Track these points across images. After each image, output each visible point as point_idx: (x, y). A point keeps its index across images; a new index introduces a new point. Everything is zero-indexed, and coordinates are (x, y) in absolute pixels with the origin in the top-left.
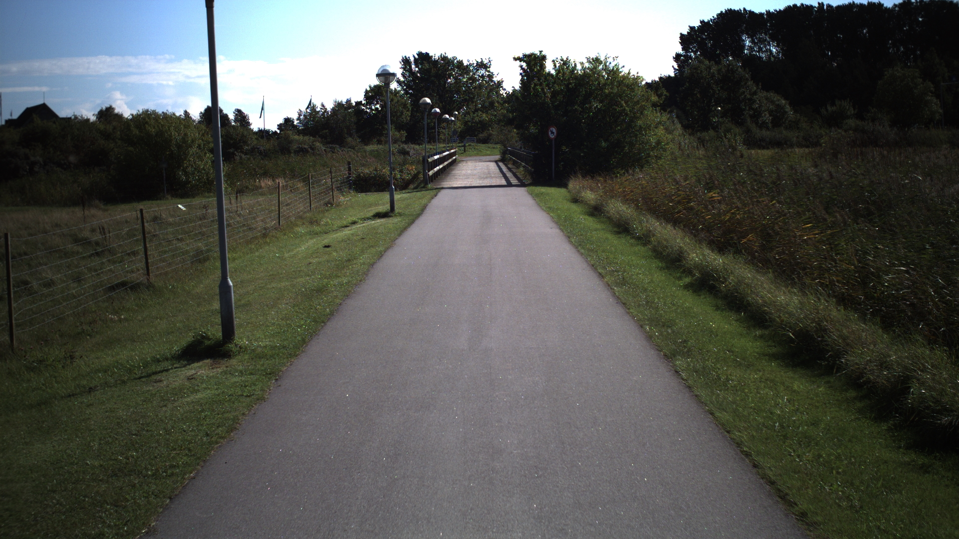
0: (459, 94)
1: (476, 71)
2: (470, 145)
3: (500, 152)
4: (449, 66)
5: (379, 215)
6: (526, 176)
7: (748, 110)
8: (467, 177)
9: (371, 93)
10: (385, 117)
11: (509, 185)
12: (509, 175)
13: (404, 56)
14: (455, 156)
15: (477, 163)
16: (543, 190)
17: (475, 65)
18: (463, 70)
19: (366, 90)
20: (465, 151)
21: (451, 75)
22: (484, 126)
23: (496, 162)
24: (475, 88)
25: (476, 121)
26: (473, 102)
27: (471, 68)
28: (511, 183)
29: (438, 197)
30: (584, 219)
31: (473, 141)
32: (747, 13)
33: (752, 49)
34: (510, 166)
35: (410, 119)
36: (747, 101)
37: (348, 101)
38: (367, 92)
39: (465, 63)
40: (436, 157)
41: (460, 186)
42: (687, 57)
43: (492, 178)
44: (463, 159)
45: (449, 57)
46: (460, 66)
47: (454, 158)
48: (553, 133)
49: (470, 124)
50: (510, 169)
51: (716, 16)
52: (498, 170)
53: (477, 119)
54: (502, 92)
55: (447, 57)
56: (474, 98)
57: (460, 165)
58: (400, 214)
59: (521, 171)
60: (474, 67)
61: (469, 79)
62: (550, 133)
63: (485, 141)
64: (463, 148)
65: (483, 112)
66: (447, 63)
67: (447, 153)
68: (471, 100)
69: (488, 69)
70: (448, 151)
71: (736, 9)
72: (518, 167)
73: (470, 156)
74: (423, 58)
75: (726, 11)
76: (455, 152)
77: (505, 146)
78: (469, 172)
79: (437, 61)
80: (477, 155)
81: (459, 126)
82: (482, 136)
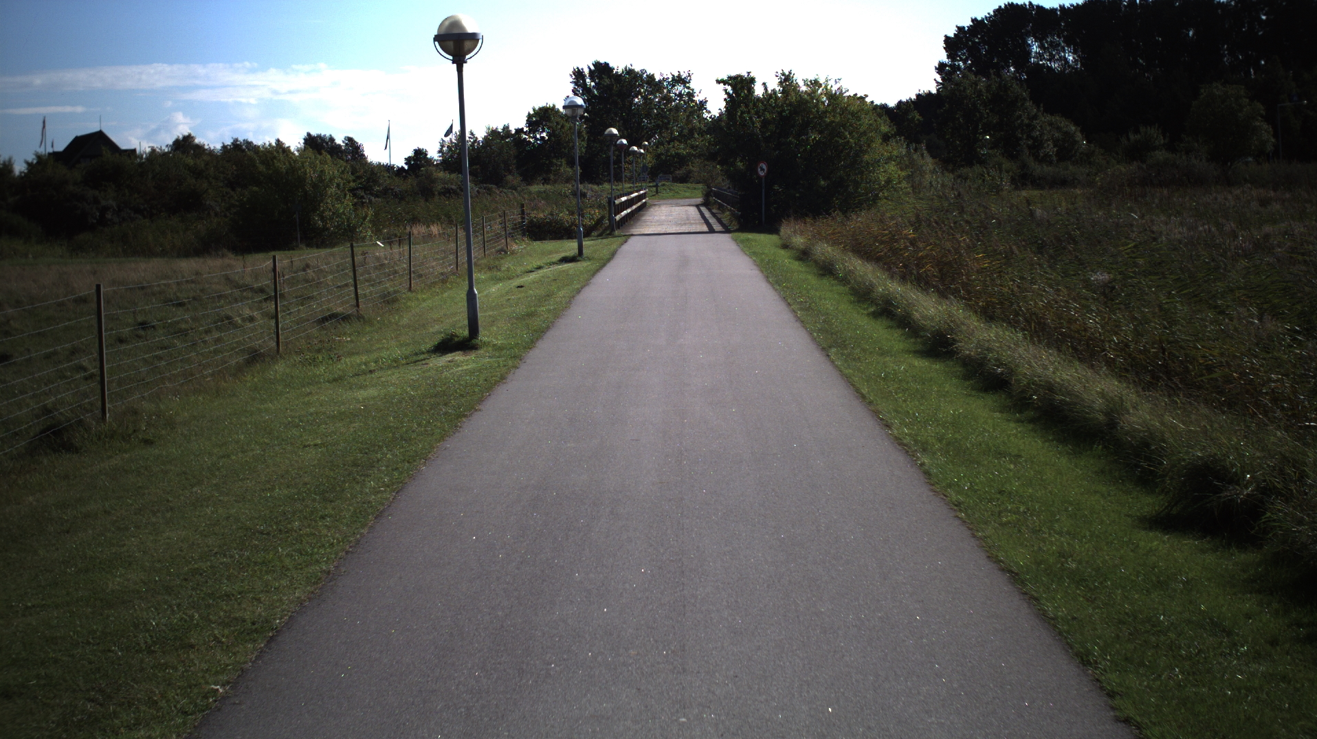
0: (648, 118)
1: (672, 88)
2: (664, 185)
3: (703, 194)
4: (636, 81)
5: (565, 260)
6: (732, 222)
7: (1026, 140)
8: (661, 223)
9: (535, 117)
10: (553, 148)
11: (712, 231)
12: (712, 221)
13: (575, 68)
14: (645, 198)
15: (673, 208)
16: (750, 236)
17: (670, 80)
18: (655, 86)
19: (529, 114)
20: (657, 192)
21: (639, 93)
22: (682, 160)
23: (697, 206)
24: (670, 110)
25: (671, 154)
26: (667, 129)
27: (665, 84)
28: (714, 229)
29: (628, 243)
30: (789, 263)
31: (668, 180)
32: (1034, 9)
33: (1040, 56)
34: (714, 211)
35: (586, 151)
36: (1025, 128)
37: (506, 128)
38: (530, 116)
39: (657, 78)
40: (624, 199)
41: (652, 232)
42: (955, 68)
43: (691, 224)
44: (657, 203)
45: (636, 70)
46: (651, 81)
47: (644, 201)
48: (763, 169)
49: (663, 157)
50: (714, 215)
51: (992, 13)
52: (699, 216)
53: (673, 152)
54: (706, 115)
55: (633, 70)
56: (669, 123)
57: (652, 209)
58: (589, 259)
59: (725, 218)
60: (669, 82)
61: (662, 99)
62: (759, 170)
63: (683, 180)
64: (655, 189)
65: (680, 142)
66: (634, 78)
67: (636, 194)
68: (666, 126)
69: (688, 85)
70: (637, 192)
71: (1019, 3)
72: (723, 212)
73: (664, 199)
74: (601, 70)
75: (1005, 5)
76: (645, 193)
77: (709, 187)
78: (663, 218)
79: (621, 75)
80: (673, 197)
81: (650, 161)
82: (679, 173)
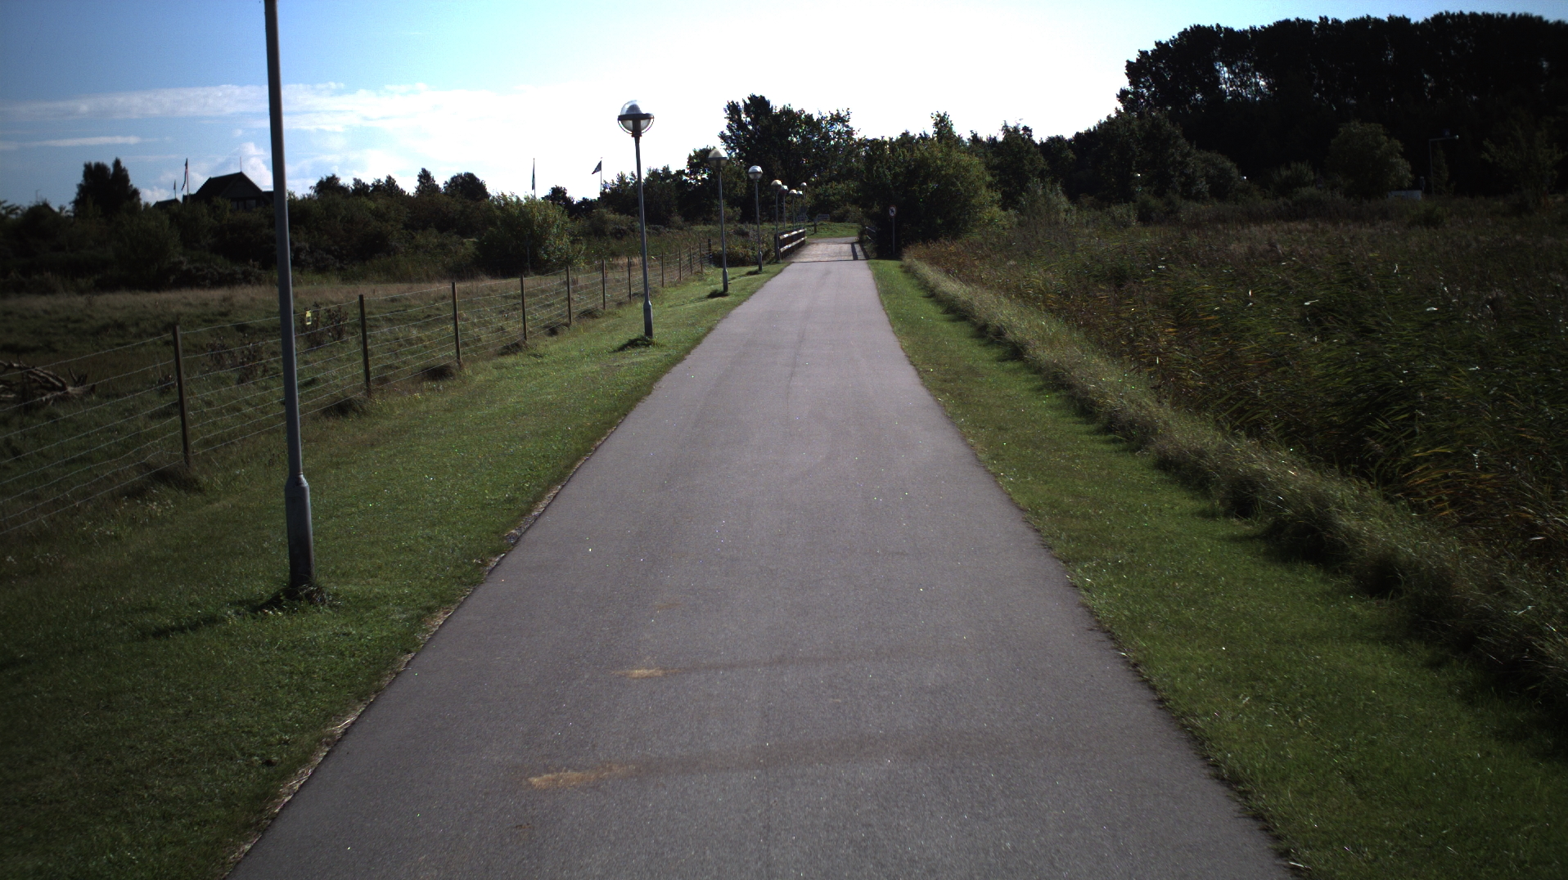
0: (807, 158)
1: (830, 127)
2: (822, 224)
3: (857, 232)
4: (794, 121)
5: (749, 274)
6: (873, 253)
8: (817, 255)
9: (696, 159)
10: (715, 190)
12: (859, 252)
13: (730, 102)
14: (803, 237)
15: (831, 246)
16: (881, 261)
17: (829, 119)
18: (813, 125)
19: (690, 155)
20: (816, 231)
21: (798, 133)
22: (839, 200)
23: (853, 244)
24: (829, 149)
25: (829, 193)
26: (826, 168)
27: (823, 123)
28: (857, 258)
31: (825, 219)
32: (1221, 32)
33: (1230, 82)
34: (863, 245)
36: (1177, 165)
37: (666, 170)
38: (690, 158)
39: (816, 117)
40: (786, 236)
42: (1137, 95)
43: (841, 255)
44: (814, 241)
45: (795, 111)
46: (809, 121)
47: (803, 239)
49: (822, 197)
50: (863, 249)
51: (1177, 36)
52: (849, 250)
53: (830, 191)
55: (792, 111)
56: (827, 163)
57: (810, 247)
58: (766, 272)
59: (869, 250)
60: (827, 121)
61: (821, 137)
62: (891, 212)
63: (840, 219)
64: (813, 228)
65: (838, 182)
66: (792, 118)
67: (796, 232)
68: (824, 165)
69: (846, 124)
70: (796, 230)
71: (1206, 26)
72: (870, 246)
73: (822, 238)
74: (758, 105)
75: (1191, 27)
76: (804, 232)
77: (864, 226)
78: (819, 250)
79: (779, 114)
80: (831, 236)
81: (808, 200)
82: (836, 212)
